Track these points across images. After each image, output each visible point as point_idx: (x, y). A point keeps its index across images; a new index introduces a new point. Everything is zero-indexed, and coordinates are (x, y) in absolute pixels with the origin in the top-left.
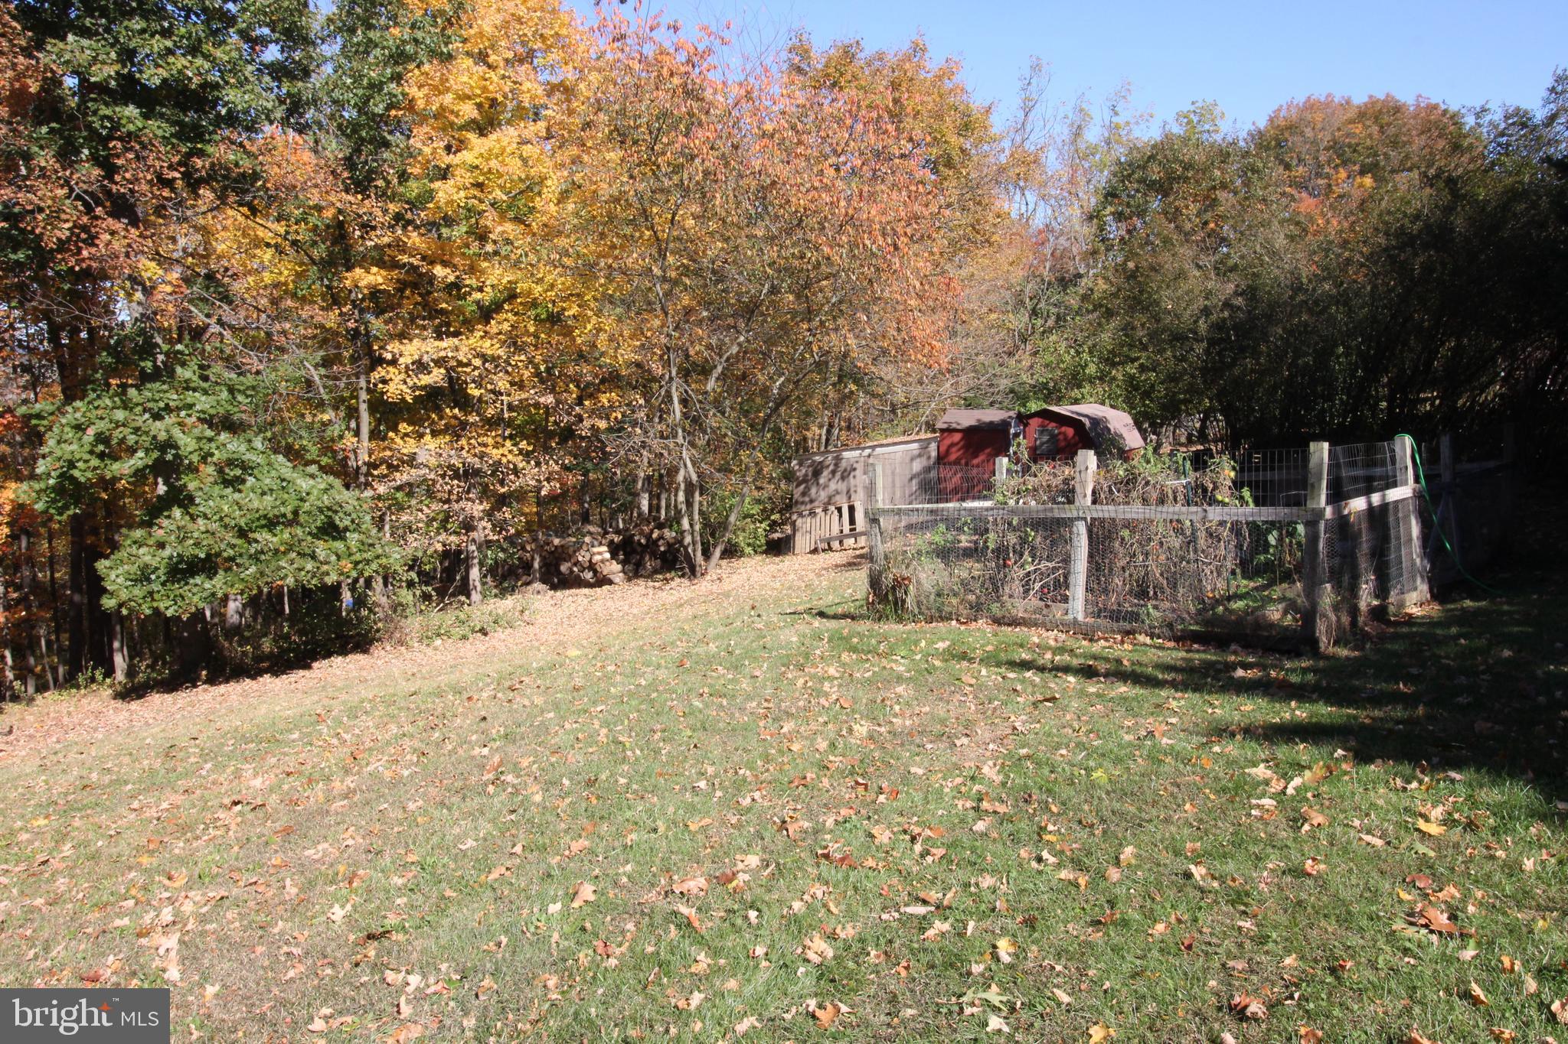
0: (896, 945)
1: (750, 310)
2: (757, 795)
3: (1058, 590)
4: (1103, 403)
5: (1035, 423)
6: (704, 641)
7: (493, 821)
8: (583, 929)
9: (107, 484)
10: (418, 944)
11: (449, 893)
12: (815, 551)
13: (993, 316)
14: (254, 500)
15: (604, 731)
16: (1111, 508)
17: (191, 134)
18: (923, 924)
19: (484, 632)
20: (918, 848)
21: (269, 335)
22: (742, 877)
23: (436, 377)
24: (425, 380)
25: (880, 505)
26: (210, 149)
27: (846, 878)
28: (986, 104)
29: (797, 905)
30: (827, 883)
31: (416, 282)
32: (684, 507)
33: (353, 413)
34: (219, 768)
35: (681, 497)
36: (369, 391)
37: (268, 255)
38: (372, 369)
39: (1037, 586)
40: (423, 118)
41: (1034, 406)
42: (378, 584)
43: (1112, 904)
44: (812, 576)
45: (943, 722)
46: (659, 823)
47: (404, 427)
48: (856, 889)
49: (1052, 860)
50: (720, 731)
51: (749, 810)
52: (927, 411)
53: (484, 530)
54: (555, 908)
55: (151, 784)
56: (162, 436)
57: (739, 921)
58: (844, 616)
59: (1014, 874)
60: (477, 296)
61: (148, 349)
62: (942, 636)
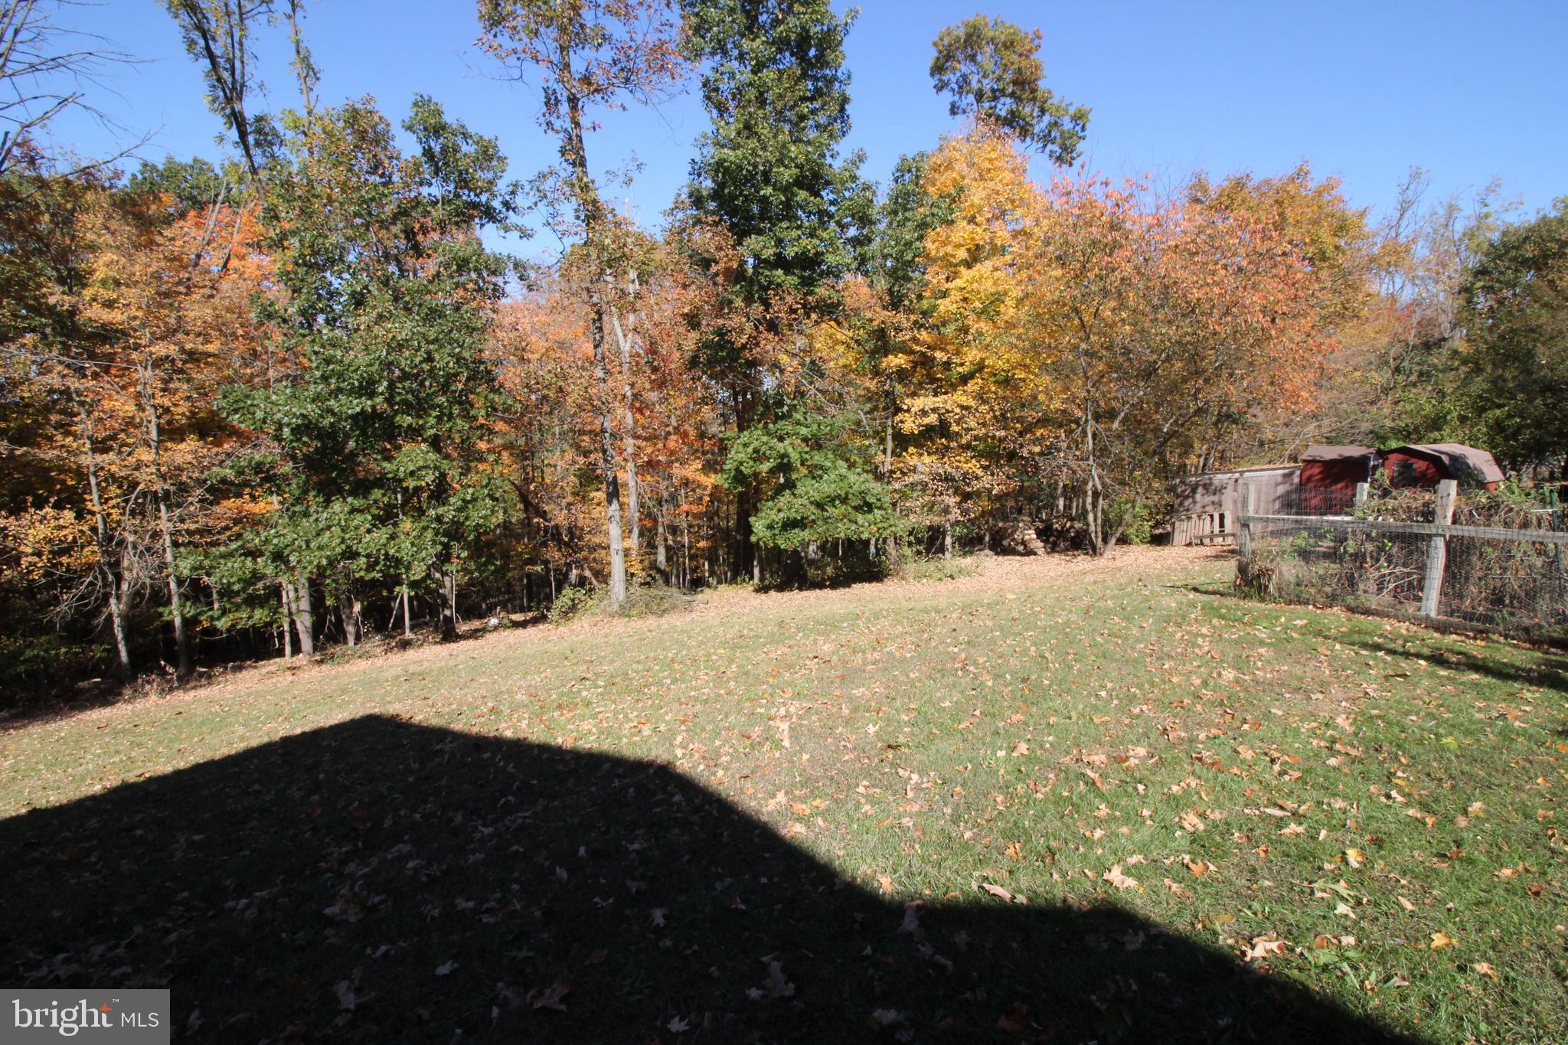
0: (1257, 832)
1: (1148, 373)
2: (1144, 708)
3: (1414, 589)
4: (1462, 443)
5: (1394, 458)
6: (1103, 598)
7: (962, 692)
8: (1020, 771)
9: (756, 475)
10: (918, 756)
11: (935, 731)
12: (1189, 545)
13: (1358, 374)
14: (827, 487)
15: (1033, 649)
16: (1472, 528)
17: (808, 283)
18: (1280, 823)
19: (952, 577)
20: (1277, 768)
21: (840, 395)
22: (1133, 762)
23: (932, 419)
24: (926, 421)
25: (1251, 513)
26: (817, 290)
27: (1216, 778)
28: (1361, 209)
29: (1175, 788)
30: (1199, 778)
31: (925, 361)
32: (1089, 507)
33: (883, 441)
34: (806, 636)
35: (1089, 500)
36: (893, 427)
37: (841, 349)
38: (895, 414)
39: (1391, 586)
40: (934, 260)
41: (1394, 444)
42: (891, 542)
43: (1459, 844)
44: (1186, 562)
45: (1300, 679)
46: (1073, 714)
47: (911, 450)
48: (1223, 787)
49: (1400, 799)
50: (1116, 661)
51: (1138, 717)
52: (1290, 448)
53: (955, 514)
54: (1001, 754)
55: (773, 640)
56: (782, 451)
57: (1130, 790)
58: (1214, 593)
59: (1363, 803)
60: (960, 369)
61: (780, 403)
62: (1301, 617)
